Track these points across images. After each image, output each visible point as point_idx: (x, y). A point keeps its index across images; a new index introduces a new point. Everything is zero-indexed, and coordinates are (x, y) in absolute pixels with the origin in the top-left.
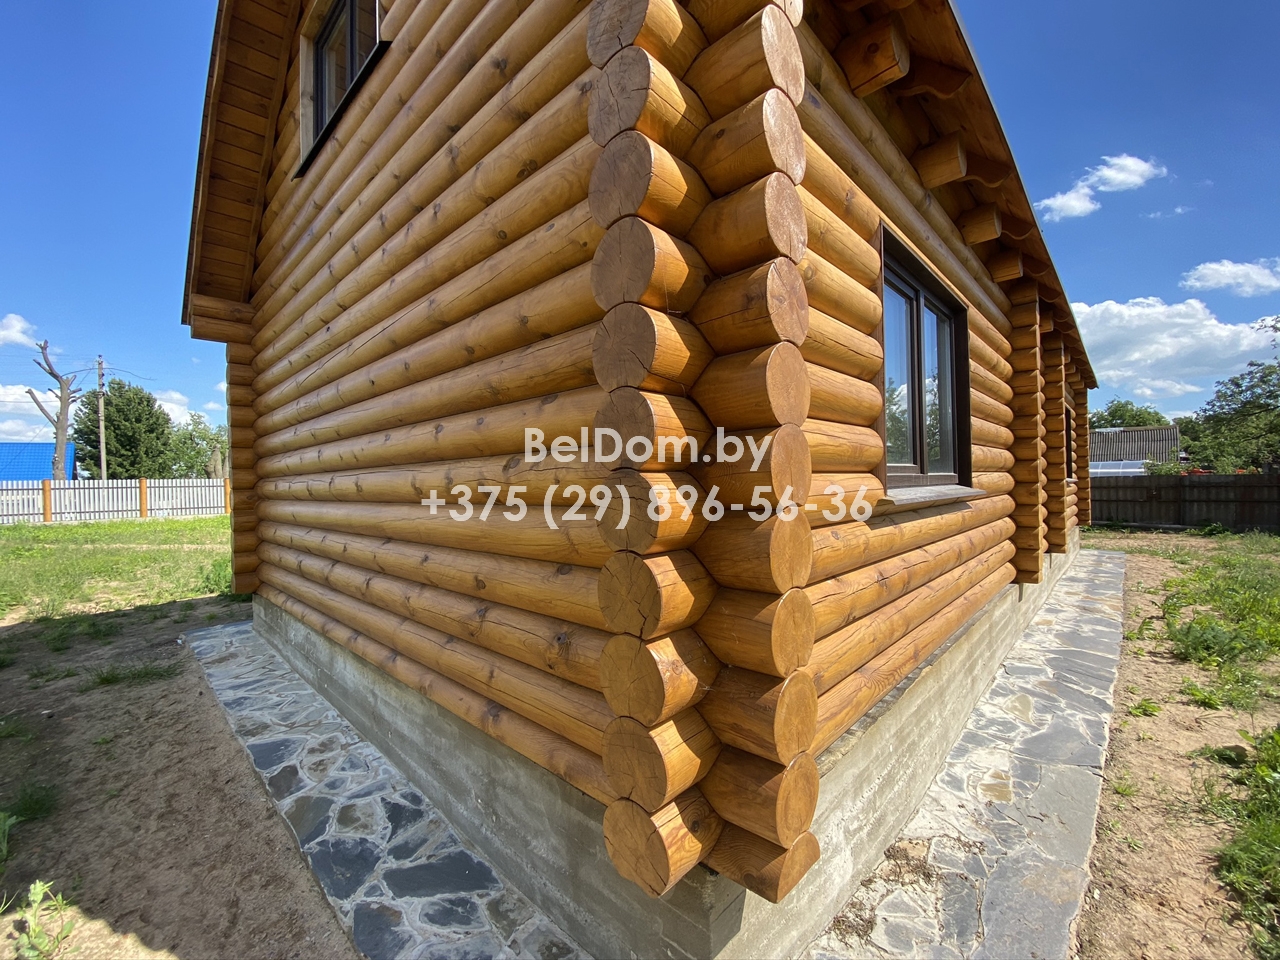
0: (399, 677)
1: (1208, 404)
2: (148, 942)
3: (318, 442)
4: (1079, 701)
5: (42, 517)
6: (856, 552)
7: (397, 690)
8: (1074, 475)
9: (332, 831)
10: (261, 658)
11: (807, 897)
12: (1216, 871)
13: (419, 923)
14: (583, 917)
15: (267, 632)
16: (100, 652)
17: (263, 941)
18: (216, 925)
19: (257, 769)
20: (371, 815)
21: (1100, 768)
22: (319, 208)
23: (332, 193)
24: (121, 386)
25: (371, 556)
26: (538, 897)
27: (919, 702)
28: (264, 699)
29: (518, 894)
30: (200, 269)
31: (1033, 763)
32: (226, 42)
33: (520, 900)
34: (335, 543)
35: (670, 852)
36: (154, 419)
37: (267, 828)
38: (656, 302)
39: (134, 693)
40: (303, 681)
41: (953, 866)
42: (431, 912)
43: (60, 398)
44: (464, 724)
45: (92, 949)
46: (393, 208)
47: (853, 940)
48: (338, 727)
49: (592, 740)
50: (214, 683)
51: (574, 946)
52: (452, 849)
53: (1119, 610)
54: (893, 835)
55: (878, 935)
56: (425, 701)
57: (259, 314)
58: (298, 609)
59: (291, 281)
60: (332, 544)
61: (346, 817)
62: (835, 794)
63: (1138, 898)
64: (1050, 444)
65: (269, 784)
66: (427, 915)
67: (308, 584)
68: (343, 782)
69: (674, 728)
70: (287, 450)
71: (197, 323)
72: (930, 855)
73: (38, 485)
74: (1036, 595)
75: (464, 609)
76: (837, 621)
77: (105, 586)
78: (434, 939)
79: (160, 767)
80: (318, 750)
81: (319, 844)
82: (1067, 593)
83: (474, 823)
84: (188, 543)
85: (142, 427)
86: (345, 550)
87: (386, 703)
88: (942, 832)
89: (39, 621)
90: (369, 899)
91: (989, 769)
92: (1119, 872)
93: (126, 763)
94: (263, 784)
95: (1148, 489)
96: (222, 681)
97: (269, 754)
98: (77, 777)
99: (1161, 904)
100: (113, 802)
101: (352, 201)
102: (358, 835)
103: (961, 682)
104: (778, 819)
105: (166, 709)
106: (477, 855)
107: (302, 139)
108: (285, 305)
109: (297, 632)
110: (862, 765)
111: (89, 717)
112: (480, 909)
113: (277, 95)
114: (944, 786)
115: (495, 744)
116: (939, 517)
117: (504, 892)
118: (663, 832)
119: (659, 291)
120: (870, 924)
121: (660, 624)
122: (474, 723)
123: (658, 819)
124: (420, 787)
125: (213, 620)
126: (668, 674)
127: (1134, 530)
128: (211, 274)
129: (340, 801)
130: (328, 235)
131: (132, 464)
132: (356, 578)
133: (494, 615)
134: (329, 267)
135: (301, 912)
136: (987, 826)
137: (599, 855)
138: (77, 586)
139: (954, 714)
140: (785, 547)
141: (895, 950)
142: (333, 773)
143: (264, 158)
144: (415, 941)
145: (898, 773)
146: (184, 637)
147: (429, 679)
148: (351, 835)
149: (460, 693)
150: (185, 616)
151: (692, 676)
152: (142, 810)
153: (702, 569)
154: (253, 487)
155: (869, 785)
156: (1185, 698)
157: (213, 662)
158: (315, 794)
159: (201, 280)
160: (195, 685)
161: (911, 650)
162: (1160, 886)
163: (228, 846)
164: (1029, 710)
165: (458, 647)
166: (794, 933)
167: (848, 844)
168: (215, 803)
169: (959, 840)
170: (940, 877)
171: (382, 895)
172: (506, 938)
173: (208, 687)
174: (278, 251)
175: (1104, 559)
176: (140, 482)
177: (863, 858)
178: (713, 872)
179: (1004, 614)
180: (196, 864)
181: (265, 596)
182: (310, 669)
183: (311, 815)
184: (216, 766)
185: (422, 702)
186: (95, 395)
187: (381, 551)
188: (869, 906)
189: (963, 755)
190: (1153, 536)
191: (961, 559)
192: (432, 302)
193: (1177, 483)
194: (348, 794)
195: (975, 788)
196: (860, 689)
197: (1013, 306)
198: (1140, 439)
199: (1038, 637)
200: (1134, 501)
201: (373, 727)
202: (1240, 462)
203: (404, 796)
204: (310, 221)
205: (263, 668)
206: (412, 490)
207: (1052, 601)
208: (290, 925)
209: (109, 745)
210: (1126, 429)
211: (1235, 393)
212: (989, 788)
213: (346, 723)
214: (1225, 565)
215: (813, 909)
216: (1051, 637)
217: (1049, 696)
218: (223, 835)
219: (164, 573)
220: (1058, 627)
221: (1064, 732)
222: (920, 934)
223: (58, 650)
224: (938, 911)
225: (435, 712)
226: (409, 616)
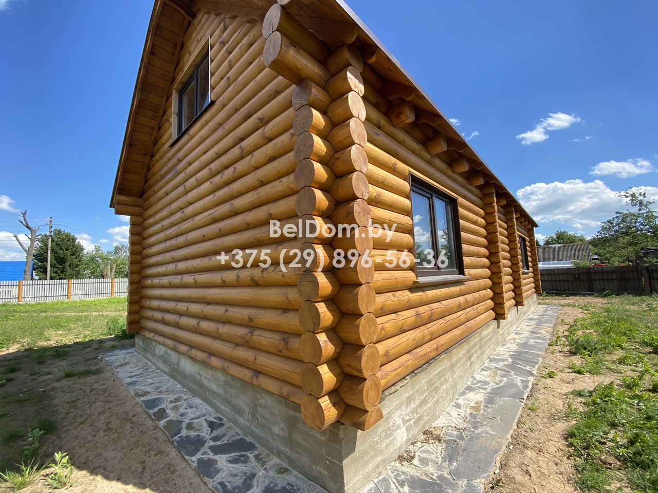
0: (213, 365)
1: (598, 232)
2: (107, 477)
3: (175, 261)
4: (520, 372)
5: (17, 299)
6: (404, 302)
7: (211, 371)
8: (530, 269)
9: (184, 432)
10: (141, 364)
11: (385, 444)
12: (566, 439)
13: (225, 464)
14: (294, 455)
15: (143, 351)
16: (61, 363)
17: (158, 475)
18: (136, 471)
19: (147, 410)
20: (201, 426)
21: (523, 399)
22: (180, 161)
23: (187, 155)
24: (59, 232)
25: (200, 311)
26: (275, 452)
27: (440, 369)
28: (145, 382)
29: (266, 452)
30: (121, 184)
31: (493, 397)
32: (140, 91)
33: (267, 454)
34: (182, 306)
35: (325, 412)
36: (75, 249)
37: (154, 433)
38: (317, 214)
39: (82, 381)
40: (162, 373)
41: (451, 437)
42: (230, 460)
43: (31, 239)
44: (243, 381)
45: (83, 481)
46: (215, 165)
47: (405, 463)
48: (182, 392)
49: (297, 380)
50: (120, 375)
51: (290, 469)
52: (238, 437)
53: (549, 332)
54: (427, 425)
55: (416, 461)
56: (225, 374)
57: (147, 203)
58: (161, 339)
59: (164, 190)
60: (181, 307)
61: (190, 427)
62: (397, 403)
63: (529, 449)
64: (512, 255)
65: (153, 416)
66: (228, 461)
67: (166, 327)
68: (187, 414)
69: (326, 366)
70: (158, 264)
71: (118, 207)
72: (442, 433)
73: (16, 283)
74: (508, 326)
75: (242, 331)
76: (395, 330)
77: (56, 334)
78: (231, 469)
79: (100, 411)
80: (173, 401)
81: (179, 437)
82: (527, 325)
83: (247, 425)
84: (94, 312)
85: (68, 253)
86: (188, 309)
87: (206, 378)
88: (448, 425)
89: (26, 350)
90: (203, 456)
91: (474, 400)
92: (524, 439)
93: (84, 410)
94: (150, 416)
95: (574, 275)
96: (124, 374)
97: (151, 404)
98: (62, 416)
99: (540, 451)
100: (81, 426)
101: (196, 160)
102: (196, 433)
103: (464, 363)
104: (364, 398)
105: (98, 387)
106: (249, 439)
107: (173, 132)
108: (160, 200)
109: (160, 350)
110: (411, 393)
111: (63, 392)
112: (251, 458)
113: (161, 112)
114: (453, 407)
115: (256, 388)
116: (447, 289)
117: (261, 451)
118: (322, 405)
119: (318, 211)
120: (413, 457)
121: (320, 327)
122: (247, 380)
123: (320, 401)
124: (222, 414)
125: (114, 348)
126: (323, 345)
127: (568, 295)
128: (125, 185)
129: (186, 421)
130: (184, 172)
131: (62, 272)
132: (192, 322)
133: (256, 333)
134: (184, 186)
135: (173, 464)
136: (469, 422)
137: (300, 427)
138: (41, 334)
139: (459, 377)
140: (364, 298)
141: (422, 466)
142: (182, 410)
143: (153, 137)
144: (224, 470)
145: (429, 399)
146: (101, 356)
147: (226, 364)
148: (193, 434)
149: (241, 369)
150: (100, 346)
151: (332, 346)
152: (95, 429)
153: (335, 306)
154: (139, 282)
155: (414, 402)
156: (570, 370)
157: (118, 366)
158: (175, 419)
159: (121, 189)
160: (111, 377)
161: (435, 346)
162: (541, 445)
163: (137, 441)
164: (497, 376)
165: (241, 349)
166: (379, 458)
167: (404, 425)
168: (128, 425)
169: (455, 427)
170: (444, 441)
171: (208, 454)
172: (262, 467)
173: (117, 377)
174: (158, 176)
175: (549, 309)
176: (68, 281)
177: (412, 433)
178: (342, 424)
179: (489, 334)
180: (124, 448)
181: (143, 334)
182: (167, 367)
183: (173, 427)
184: (126, 410)
185: (224, 375)
186: (47, 237)
187: (205, 309)
188: (413, 452)
189: (463, 395)
190: (577, 298)
191: (460, 308)
192: (232, 205)
193: (588, 272)
194: (190, 418)
195: (466, 408)
196: (409, 360)
197: (484, 195)
198: (571, 250)
199: (508, 345)
200: (567, 281)
201: (199, 390)
202: (621, 260)
203: (214, 418)
204: (175, 166)
205: (143, 368)
206: (221, 281)
207: (519, 329)
208: (169, 469)
209: (75, 403)
210: (564, 245)
211: (610, 227)
212: (472, 407)
213: (185, 390)
214: (608, 311)
215: (388, 450)
216: (514, 345)
217: (507, 371)
218: (134, 437)
219: (84, 326)
220: (519, 341)
221: (511, 385)
222: (433, 461)
223: (40, 363)
224: (442, 453)
225: (229, 378)
226: (218, 337)
